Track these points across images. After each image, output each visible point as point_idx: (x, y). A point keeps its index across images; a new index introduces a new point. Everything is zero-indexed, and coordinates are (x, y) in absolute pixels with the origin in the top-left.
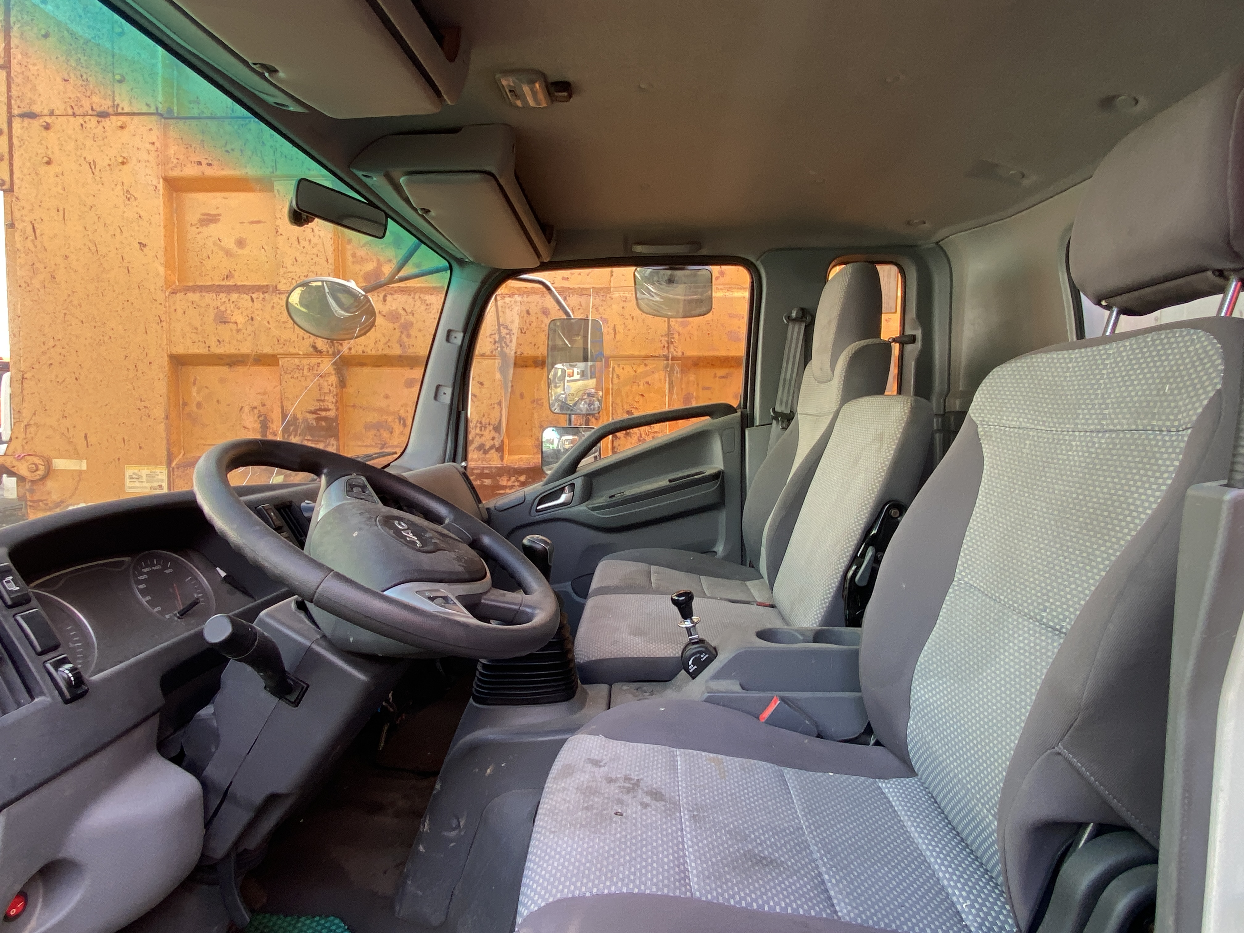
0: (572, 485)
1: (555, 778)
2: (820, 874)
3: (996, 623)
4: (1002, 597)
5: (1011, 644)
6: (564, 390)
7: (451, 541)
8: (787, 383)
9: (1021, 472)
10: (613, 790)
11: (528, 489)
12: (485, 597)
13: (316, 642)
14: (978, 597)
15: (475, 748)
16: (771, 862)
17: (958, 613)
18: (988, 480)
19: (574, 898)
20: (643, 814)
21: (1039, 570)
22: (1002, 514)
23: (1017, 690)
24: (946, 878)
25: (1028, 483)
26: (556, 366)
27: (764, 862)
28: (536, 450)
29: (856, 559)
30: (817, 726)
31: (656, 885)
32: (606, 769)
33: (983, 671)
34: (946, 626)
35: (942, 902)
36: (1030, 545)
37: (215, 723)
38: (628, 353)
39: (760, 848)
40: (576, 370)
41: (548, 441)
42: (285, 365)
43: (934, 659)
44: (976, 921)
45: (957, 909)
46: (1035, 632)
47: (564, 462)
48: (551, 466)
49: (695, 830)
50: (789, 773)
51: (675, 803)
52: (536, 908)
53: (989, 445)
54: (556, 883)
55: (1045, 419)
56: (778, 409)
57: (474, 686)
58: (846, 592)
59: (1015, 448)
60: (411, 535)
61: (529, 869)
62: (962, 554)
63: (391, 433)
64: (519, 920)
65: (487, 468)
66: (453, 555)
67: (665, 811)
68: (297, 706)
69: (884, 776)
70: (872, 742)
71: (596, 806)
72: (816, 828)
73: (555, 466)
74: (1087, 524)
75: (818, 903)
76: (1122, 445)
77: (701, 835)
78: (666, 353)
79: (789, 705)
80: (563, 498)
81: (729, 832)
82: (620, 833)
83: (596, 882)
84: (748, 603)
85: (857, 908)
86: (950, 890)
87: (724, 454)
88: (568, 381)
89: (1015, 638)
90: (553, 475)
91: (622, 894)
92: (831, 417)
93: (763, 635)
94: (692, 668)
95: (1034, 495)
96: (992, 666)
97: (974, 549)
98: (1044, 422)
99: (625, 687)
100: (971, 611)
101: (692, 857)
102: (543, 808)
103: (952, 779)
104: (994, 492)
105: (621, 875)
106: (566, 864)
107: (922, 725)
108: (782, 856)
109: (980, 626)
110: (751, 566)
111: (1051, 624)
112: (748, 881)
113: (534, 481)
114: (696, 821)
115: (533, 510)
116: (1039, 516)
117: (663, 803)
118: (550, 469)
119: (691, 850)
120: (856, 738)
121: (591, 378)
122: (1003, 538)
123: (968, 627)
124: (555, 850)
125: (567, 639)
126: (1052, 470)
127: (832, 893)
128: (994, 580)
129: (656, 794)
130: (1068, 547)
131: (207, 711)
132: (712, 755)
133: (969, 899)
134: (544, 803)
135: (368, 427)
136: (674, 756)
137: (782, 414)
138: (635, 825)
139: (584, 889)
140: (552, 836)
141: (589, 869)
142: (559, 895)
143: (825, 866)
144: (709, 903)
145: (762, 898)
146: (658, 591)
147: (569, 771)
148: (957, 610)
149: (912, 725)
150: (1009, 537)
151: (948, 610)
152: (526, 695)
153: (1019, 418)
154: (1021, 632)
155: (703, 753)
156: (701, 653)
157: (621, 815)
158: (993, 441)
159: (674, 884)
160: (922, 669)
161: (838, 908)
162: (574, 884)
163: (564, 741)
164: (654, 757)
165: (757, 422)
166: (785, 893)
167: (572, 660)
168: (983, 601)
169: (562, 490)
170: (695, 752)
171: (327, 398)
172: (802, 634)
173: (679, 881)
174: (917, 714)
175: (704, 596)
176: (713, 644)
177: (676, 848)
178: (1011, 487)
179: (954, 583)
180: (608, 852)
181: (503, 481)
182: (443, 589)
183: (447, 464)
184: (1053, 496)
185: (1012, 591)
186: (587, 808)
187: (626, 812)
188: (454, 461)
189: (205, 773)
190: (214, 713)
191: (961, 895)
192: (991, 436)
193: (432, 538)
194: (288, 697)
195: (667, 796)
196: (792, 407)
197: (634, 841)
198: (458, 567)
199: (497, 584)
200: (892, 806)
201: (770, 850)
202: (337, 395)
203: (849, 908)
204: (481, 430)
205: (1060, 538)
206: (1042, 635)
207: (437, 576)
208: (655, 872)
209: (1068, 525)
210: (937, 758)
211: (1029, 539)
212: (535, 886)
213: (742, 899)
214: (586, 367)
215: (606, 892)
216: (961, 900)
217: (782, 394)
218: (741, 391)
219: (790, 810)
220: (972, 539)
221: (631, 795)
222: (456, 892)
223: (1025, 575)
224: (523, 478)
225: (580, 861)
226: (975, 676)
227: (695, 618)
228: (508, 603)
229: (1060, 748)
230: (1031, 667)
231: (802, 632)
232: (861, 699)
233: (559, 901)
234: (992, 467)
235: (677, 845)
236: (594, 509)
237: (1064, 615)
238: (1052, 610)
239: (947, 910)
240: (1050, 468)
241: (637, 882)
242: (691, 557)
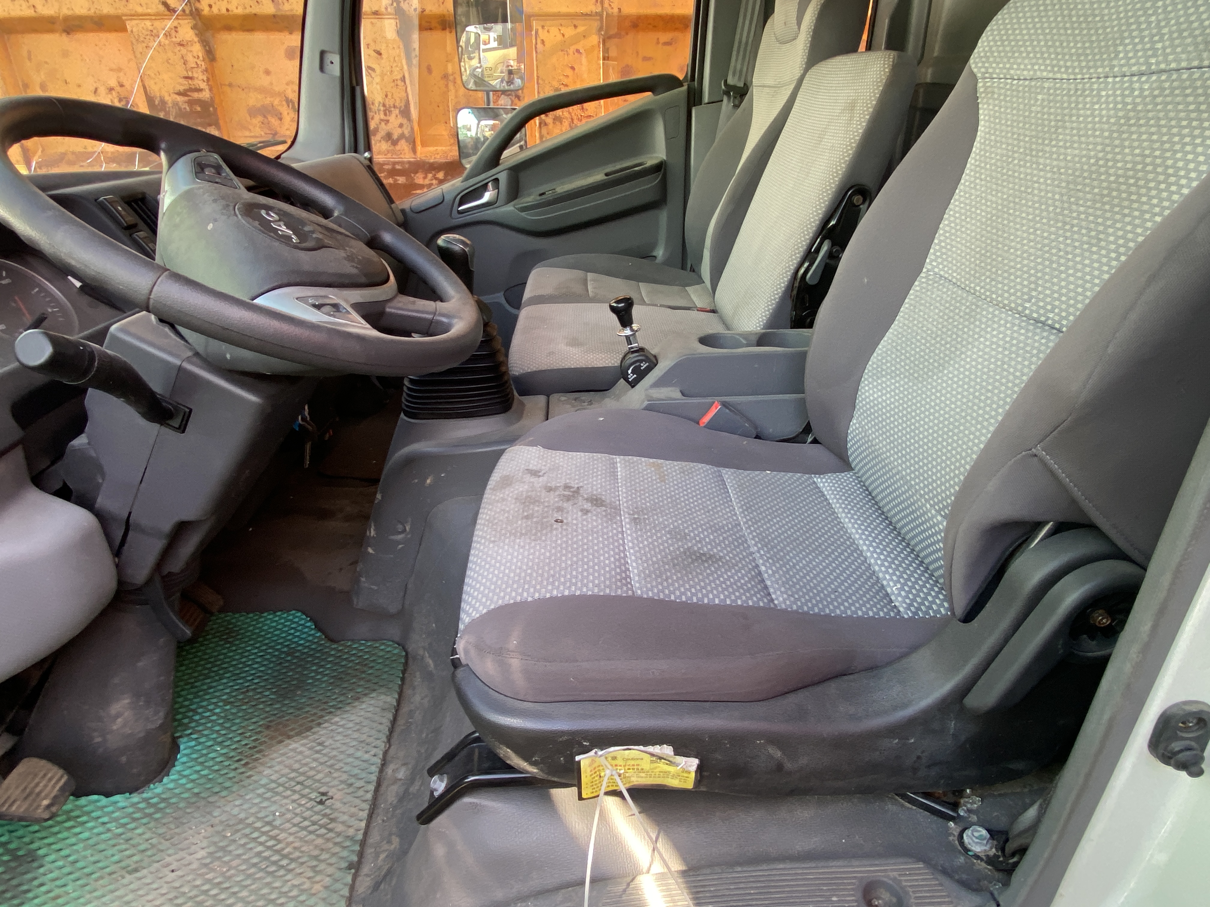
0: (496, 180)
1: (493, 489)
2: (757, 566)
3: (967, 317)
4: (978, 288)
5: (982, 339)
6: (480, 62)
7: (339, 237)
8: (743, 47)
9: (1026, 136)
10: (553, 498)
11: (446, 186)
12: (390, 304)
13: (188, 360)
14: (948, 290)
15: (411, 461)
16: (711, 557)
17: (922, 308)
18: (981, 150)
19: (515, 603)
20: (584, 520)
21: (1030, 255)
22: (992, 190)
23: (982, 387)
24: (877, 564)
25: (1032, 150)
26: (468, 29)
27: (704, 558)
28: (452, 141)
29: (809, 255)
30: (756, 428)
31: (598, 586)
32: (545, 478)
33: (944, 368)
34: (906, 322)
35: (873, 586)
36: (1023, 225)
37: (93, 454)
38: (555, 10)
39: (700, 546)
40: (493, 35)
41: (464, 127)
42: (135, 30)
43: (889, 358)
44: (905, 603)
45: (886, 591)
46: (1014, 325)
47: (483, 153)
48: (470, 159)
49: (636, 532)
50: (727, 474)
51: (615, 508)
52: (478, 615)
53: (989, 104)
54: (498, 590)
55: (1069, 64)
56: (731, 81)
57: (403, 400)
58: (795, 292)
59: (1021, 106)
60: (284, 228)
61: (470, 577)
62: (936, 241)
63: (281, 119)
64: (461, 627)
65: (398, 163)
66: (342, 254)
67: (606, 516)
68: (183, 432)
69: (820, 472)
70: (809, 440)
71: (536, 515)
72: (753, 523)
73: (474, 158)
74: (1103, 196)
75: (756, 593)
76: (1173, 89)
77: (642, 536)
78: (599, 10)
79: (730, 410)
80: (487, 197)
81: (669, 532)
82: (561, 539)
83: (538, 587)
84: (688, 309)
85: (792, 596)
86: (881, 575)
87: (667, 139)
88: (485, 51)
89: (987, 332)
90: (472, 169)
91: (563, 596)
92: (792, 87)
93: (705, 340)
94: (632, 377)
95: (1038, 164)
96: (955, 362)
97: (952, 234)
98: (1067, 68)
99: (563, 398)
100: (938, 305)
101: (633, 558)
102: (482, 519)
103: (894, 475)
104: (986, 164)
105: (562, 580)
106: (507, 571)
107: (866, 424)
108: (721, 551)
109: (947, 320)
110: (693, 270)
111: (1035, 315)
112: (688, 577)
113: (453, 177)
114: (636, 524)
115: (454, 212)
116: (1040, 190)
117: (604, 508)
118: (470, 162)
119: (632, 551)
120: (794, 438)
121: (512, 46)
122: (990, 219)
123: (932, 323)
124: (496, 559)
125: (498, 351)
126: (1067, 132)
127: (768, 583)
128: (971, 269)
129: (596, 500)
130: (1073, 226)
131: (80, 441)
132: (651, 460)
133: (900, 582)
134: (483, 513)
135: (253, 112)
136: (613, 464)
137: (734, 88)
138: (576, 531)
139: (525, 594)
140: (491, 545)
141: (531, 575)
142: (500, 602)
143: (762, 559)
144: (651, 600)
145: (702, 592)
146: (594, 300)
147: (507, 481)
148: (921, 304)
149: (854, 424)
150: (998, 217)
151: (911, 305)
152: (461, 408)
153: (1033, 65)
154: (996, 326)
155: (643, 459)
156: (641, 361)
157: (562, 522)
158: (995, 99)
159: (616, 585)
160: (874, 369)
161: (774, 596)
162: (516, 590)
163: (502, 452)
164: (593, 465)
165: (706, 99)
166: (724, 586)
167: (506, 373)
168: (953, 293)
169: (485, 187)
170: (635, 458)
171: (195, 75)
172: (745, 339)
173: (620, 581)
174: (862, 414)
175: (643, 303)
176: (654, 352)
177: (617, 550)
178: (1009, 157)
179: (922, 275)
180: (549, 558)
181: (419, 179)
182: (333, 295)
183: (347, 155)
184: (1062, 164)
185: (992, 280)
186: (527, 517)
187: (567, 519)
188: (356, 151)
189: (97, 506)
190: (89, 443)
191: (892, 580)
192: (993, 93)
193: (313, 232)
194: (171, 422)
195: (608, 501)
196: (745, 80)
197: (575, 546)
198: (350, 269)
199: (403, 289)
200: (826, 499)
201: (709, 547)
202: (206, 70)
203: (785, 596)
204: (385, 115)
205: (1063, 215)
206: (1021, 327)
207: (324, 279)
208: (596, 574)
209: (1078, 199)
210: (879, 455)
211: (1023, 218)
212: (476, 593)
213: (682, 594)
214: (504, 30)
215: (548, 596)
216: (891, 584)
217: (737, 60)
218: (688, 60)
219: (728, 507)
220: (951, 222)
221: (571, 503)
222: (410, 586)
223: (1011, 261)
224: (441, 175)
225: (520, 568)
226: (934, 374)
227: (635, 326)
228: (418, 311)
229: (1039, 450)
230: (1004, 363)
231: (746, 336)
232: (803, 402)
233: (501, 608)
234: (989, 133)
235: (618, 547)
236: (523, 209)
237: (1053, 305)
238: (1039, 300)
239: (877, 593)
240: (1065, 128)
241: (579, 584)
242: (630, 262)
